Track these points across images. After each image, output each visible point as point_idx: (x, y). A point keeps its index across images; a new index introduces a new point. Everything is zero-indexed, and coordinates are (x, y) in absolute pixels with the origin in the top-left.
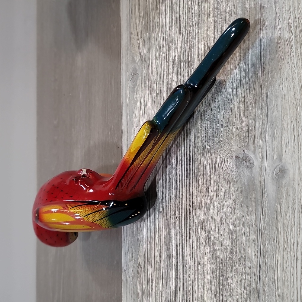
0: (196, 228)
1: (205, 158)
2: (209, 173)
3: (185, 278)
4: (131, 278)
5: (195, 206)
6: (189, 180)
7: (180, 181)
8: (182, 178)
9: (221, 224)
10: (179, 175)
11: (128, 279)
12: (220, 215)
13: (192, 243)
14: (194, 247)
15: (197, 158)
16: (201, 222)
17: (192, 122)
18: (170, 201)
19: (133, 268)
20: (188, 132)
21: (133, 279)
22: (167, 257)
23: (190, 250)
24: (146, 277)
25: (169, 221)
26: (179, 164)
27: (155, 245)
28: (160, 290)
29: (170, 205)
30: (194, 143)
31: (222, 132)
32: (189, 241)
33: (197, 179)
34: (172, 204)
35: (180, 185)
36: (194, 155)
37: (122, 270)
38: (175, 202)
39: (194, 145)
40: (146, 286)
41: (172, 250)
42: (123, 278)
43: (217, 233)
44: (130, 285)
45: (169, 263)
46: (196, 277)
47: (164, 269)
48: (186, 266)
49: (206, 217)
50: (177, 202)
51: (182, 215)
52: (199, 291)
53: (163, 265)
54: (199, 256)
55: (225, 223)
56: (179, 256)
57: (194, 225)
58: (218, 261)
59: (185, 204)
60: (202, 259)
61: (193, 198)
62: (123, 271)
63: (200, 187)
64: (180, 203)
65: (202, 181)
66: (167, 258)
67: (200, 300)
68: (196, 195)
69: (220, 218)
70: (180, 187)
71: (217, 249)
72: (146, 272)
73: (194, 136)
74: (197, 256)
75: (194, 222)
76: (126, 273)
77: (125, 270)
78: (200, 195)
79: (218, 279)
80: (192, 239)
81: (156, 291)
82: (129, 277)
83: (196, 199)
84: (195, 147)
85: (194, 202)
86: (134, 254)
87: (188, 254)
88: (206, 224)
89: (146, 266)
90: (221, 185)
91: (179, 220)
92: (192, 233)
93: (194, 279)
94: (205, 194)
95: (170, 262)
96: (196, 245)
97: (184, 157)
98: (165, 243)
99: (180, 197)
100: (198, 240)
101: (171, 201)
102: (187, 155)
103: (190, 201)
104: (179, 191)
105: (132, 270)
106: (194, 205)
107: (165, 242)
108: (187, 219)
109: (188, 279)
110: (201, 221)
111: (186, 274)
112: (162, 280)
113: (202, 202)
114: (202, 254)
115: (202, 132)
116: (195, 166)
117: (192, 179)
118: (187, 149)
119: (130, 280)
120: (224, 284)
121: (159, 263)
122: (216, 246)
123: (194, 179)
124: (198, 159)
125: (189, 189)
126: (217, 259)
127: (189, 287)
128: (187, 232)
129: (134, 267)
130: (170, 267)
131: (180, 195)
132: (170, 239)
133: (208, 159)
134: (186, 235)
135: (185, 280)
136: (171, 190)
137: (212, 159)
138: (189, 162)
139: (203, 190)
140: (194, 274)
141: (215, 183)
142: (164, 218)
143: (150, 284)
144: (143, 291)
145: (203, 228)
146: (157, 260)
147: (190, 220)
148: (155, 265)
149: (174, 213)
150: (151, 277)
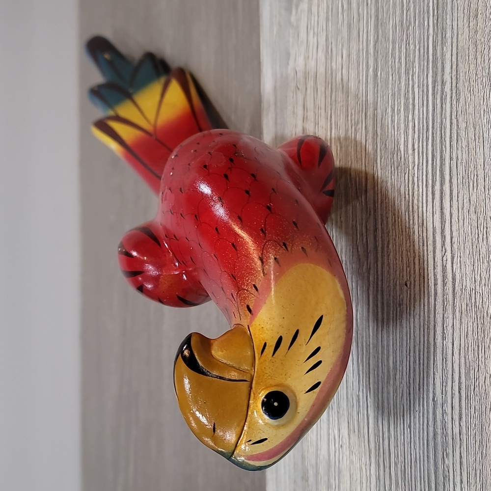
0: (462, 303)
3: (431, 429)
5: (459, 249)
6: (442, 185)
7: (416, 193)
8: (420, 184)
10: (411, 178)
13: (451, 340)
14: (456, 351)
15: (463, 125)
16: (478, 287)
17: (449, 41)
18: (388, 247)
20: (437, 68)
22: (380, 381)
23: (444, 359)
25: (385, 293)
26: (410, 151)
28: (363, 460)
29: (389, 256)
30: (454, 92)
32: (444, 338)
33: (466, 179)
34: (392, 253)
35: (415, 201)
36: (454, 121)
38: (400, 245)
39: (454, 95)
40: (326, 451)
41: (395, 363)
45: (385, 395)
46: (463, 424)
47: (372, 410)
48: (433, 399)
50: (408, 245)
51: (420, 274)
52: (472, 460)
53: (371, 400)
54: (472, 372)
56: (414, 376)
57: (458, 295)
59: (431, 248)
60: (482, 379)
61: (454, 228)
63: (473, 198)
64: (414, 246)
65: (481, 181)
66: (380, 383)
67: (476, 482)
68: (461, 221)
70: (415, 208)
73: (454, 73)
74: (467, 374)
75: (457, 288)
78: (474, 217)
80: (451, 331)
81: (352, 462)
83: (461, 231)
84: (458, 100)
85: (455, 239)
87: (440, 370)
91: (412, 287)
92: (451, 316)
93: (457, 430)
95: (388, 393)
96: (463, 346)
97: (425, 131)
98: (373, 348)
99: (414, 233)
100: (470, 333)
101: (391, 246)
102: (433, 124)
103: (443, 237)
104: (411, 218)
106: (455, 246)
107: (375, 346)
108: (435, 285)
109: (439, 431)
110: (477, 283)
111: (435, 418)
112: (366, 437)
113: (481, 236)
114: (482, 367)
115: (479, 57)
116: (460, 148)
117: (451, 182)
118: (434, 110)
121: (358, 396)
123: (454, 181)
124: (466, 128)
125: (442, 209)
127: (444, 450)
128: (437, 316)
130: (388, 404)
131: (416, 227)
134: (432, 323)
135: (431, 434)
136: (390, 219)
138: (441, 142)
139: (483, 204)
140: (456, 417)
142: (371, 288)
143: (337, 446)
144: (317, 464)
145: (485, 300)
146: (353, 389)
147: (444, 284)
148: (347, 402)
149: (398, 273)
150: (339, 430)
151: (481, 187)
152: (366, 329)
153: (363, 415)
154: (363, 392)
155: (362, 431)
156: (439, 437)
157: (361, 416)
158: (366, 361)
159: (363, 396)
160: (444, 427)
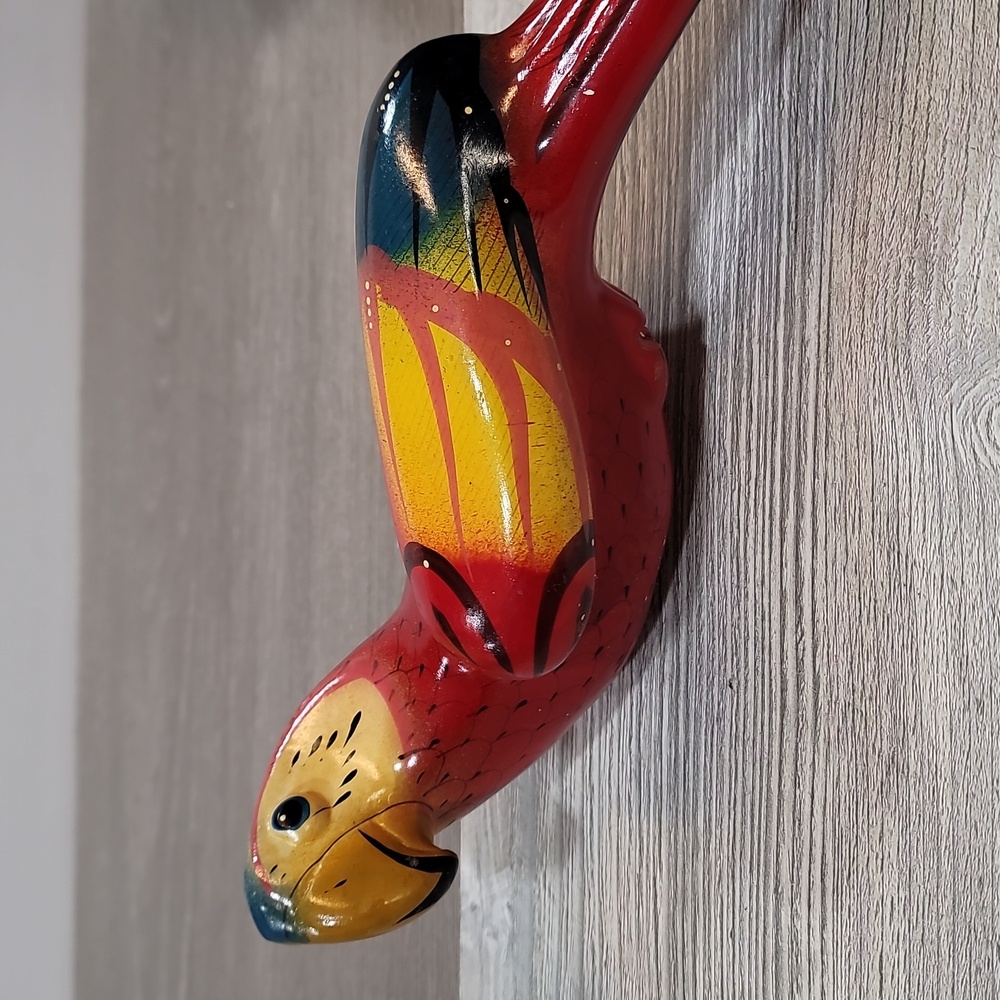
0: (829, 726)
1: (882, 420)
2: (904, 487)
3: (771, 942)
4: (504, 939)
5: (826, 631)
6: (798, 518)
7: (751, 527)
8: (760, 511)
9: (967, 708)
10: (742, 501)
11: (491, 944)
12: (963, 664)
13: (808, 790)
14: (818, 808)
15: (837, 420)
16: (858, 702)
17: (816, 270)
18: (699, 616)
19: (513, 898)
20: (793, 314)
21: (511, 944)
22: (680, 852)
23: (797, 821)
24: (576, 935)
25: (692, 697)
26: (743, 453)
27: (623, 802)
28: (646, 990)
29: (700, 632)
30: (823, 359)
31: (974, 299)
32: (796, 784)
33: (840, 513)
34: (705, 628)
35: (750, 542)
36: (822, 410)
37: (459, 906)
38: (722, 616)
39: (822, 365)
40: (577, 973)
41: (708, 821)
42: (466, 940)
43: (944, 745)
44: (497, 970)
45: (689, 877)
46: (828, 935)
47: (665, 903)
48: (776, 890)
49: (886, 677)
50: (736, 615)
51: (756, 670)
53: (662, 885)
54: (845, 847)
55: (987, 701)
56: (743, 847)
57: (823, 711)
58: (946, 868)
59: (776, 626)
60: (862, 860)
61: (819, 595)
62: (463, 908)
63: (854, 547)
64: (746, 619)
65: (867, 519)
66: (680, 856)
68: (831, 585)
69: (962, 681)
70: (750, 552)
71: (943, 818)
72: (576, 916)
73: (824, 327)
74: (837, 850)
75: (821, 700)
76: (480, 918)
77: (474, 908)
78: (854, 580)
79: (944, 949)
80: (809, 774)
81: (625, 993)
82: (495, 936)
83: (831, 602)
84: (829, 376)
85: (820, 615)
86: (516, 840)
87: (788, 841)
88: (886, 709)
89: (576, 892)
90: (966, 536)
91: (742, 691)
92: (809, 747)
93: (816, 946)
94: (880, 577)
95: (694, 874)
96: (829, 800)
97: (770, 420)
98: (669, 792)
99: (746, 596)
100: (843, 779)
101: (704, 614)
102: (785, 411)
103: (799, 608)
104: (742, 569)
105: (509, 907)
106: (820, 627)
107: (673, 790)
108: (783, 690)
109: (785, 946)
110: (858, 695)
111: (778, 924)
112: (652, 949)
113: (865, 613)
114: (864, 839)
115: (868, 305)
117: (814, 514)
118: (786, 386)
119: (496, 947)
120: (978, 970)
121: (640, 876)
122: (936, 802)
123: (821, 515)
124: (842, 425)
125: (797, 560)
126: (944, 860)
127: (794, 980)
128: (786, 745)
129: (516, 892)
130: (695, 894)
131: (751, 586)
132: (696, 774)
133: (899, 421)
134: (776, 757)
135: (771, 951)
136: (703, 568)
137: (919, 422)
138: (798, 444)
139: (869, 559)
140: (816, 924)
141: (936, 526)
142: (667, 686)
143: (597, 963)
144: (558, 993)
145: (870, 723)
146: (629, 863)
147: (799, 690)
148: (618, 885)
149: (716, 663)
150: (602, 935)
151: (866, 529)
152: (655, 757)
153: (648, 910)
154: (648, 870)
155: (644, 939)
156: (785, 956)
157: (643, 912)
158: (654, 814)
159: (647, 876)
160: (794, 940)
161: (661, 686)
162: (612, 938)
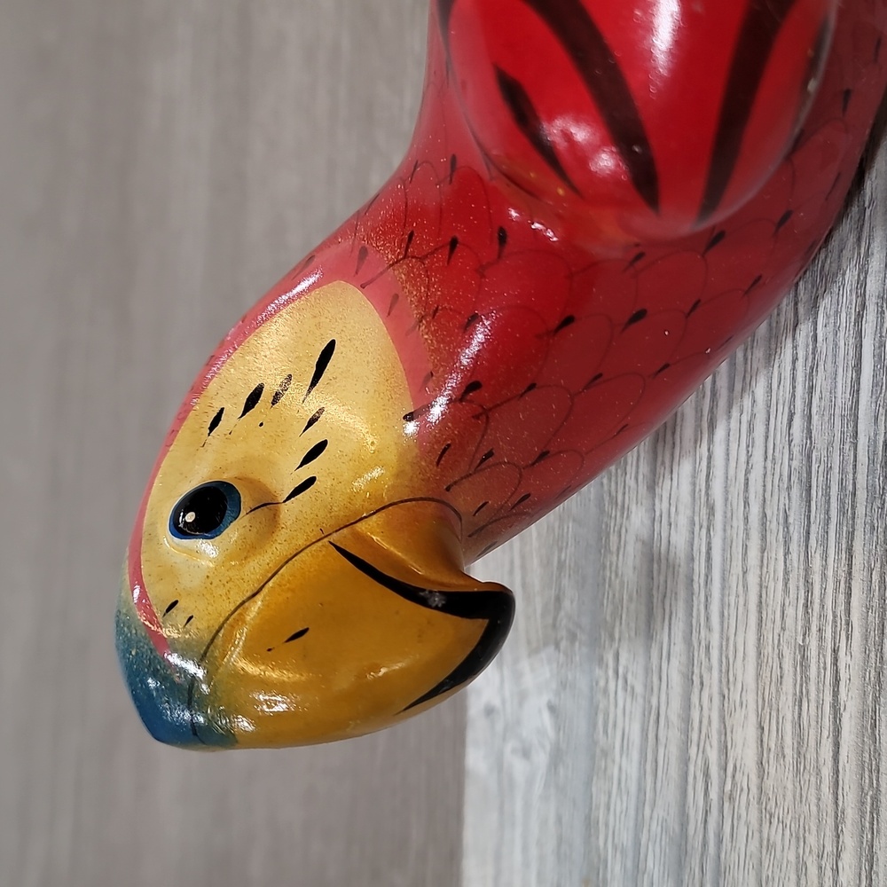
4: (541, 758)
11: (519, 767)
19: (558, 694)
21: (553, 765)
24: (674, 750)
27: (772, 525)
28: (812, 839)
40: (674, 810)
42: (476, 760)
44: (527, 805)
47: (855, 693)
53: (851, 661)
62: (472, 712)
72: (674, 718)
76: (499, 726)
77: (489, 711)
82: (526, 753)
86: (566, 604)
89: (676, 679)
105: (552, 709)
112: (827, 772)
119: (527, 771)
121: (803, 649)
129: (563, 685)
143: (714, 795)
144: (637, 843)
146: (783, 629)
148: (759, 665)
150: (724, 750)
152: (843, 442)
153: (820, 706)
154: (821, 639)
155: (811, 755)
157: (809, 710)
158: (838, 542)
159: (821, 648)
161: (860, 316)
162: (745, 752)
